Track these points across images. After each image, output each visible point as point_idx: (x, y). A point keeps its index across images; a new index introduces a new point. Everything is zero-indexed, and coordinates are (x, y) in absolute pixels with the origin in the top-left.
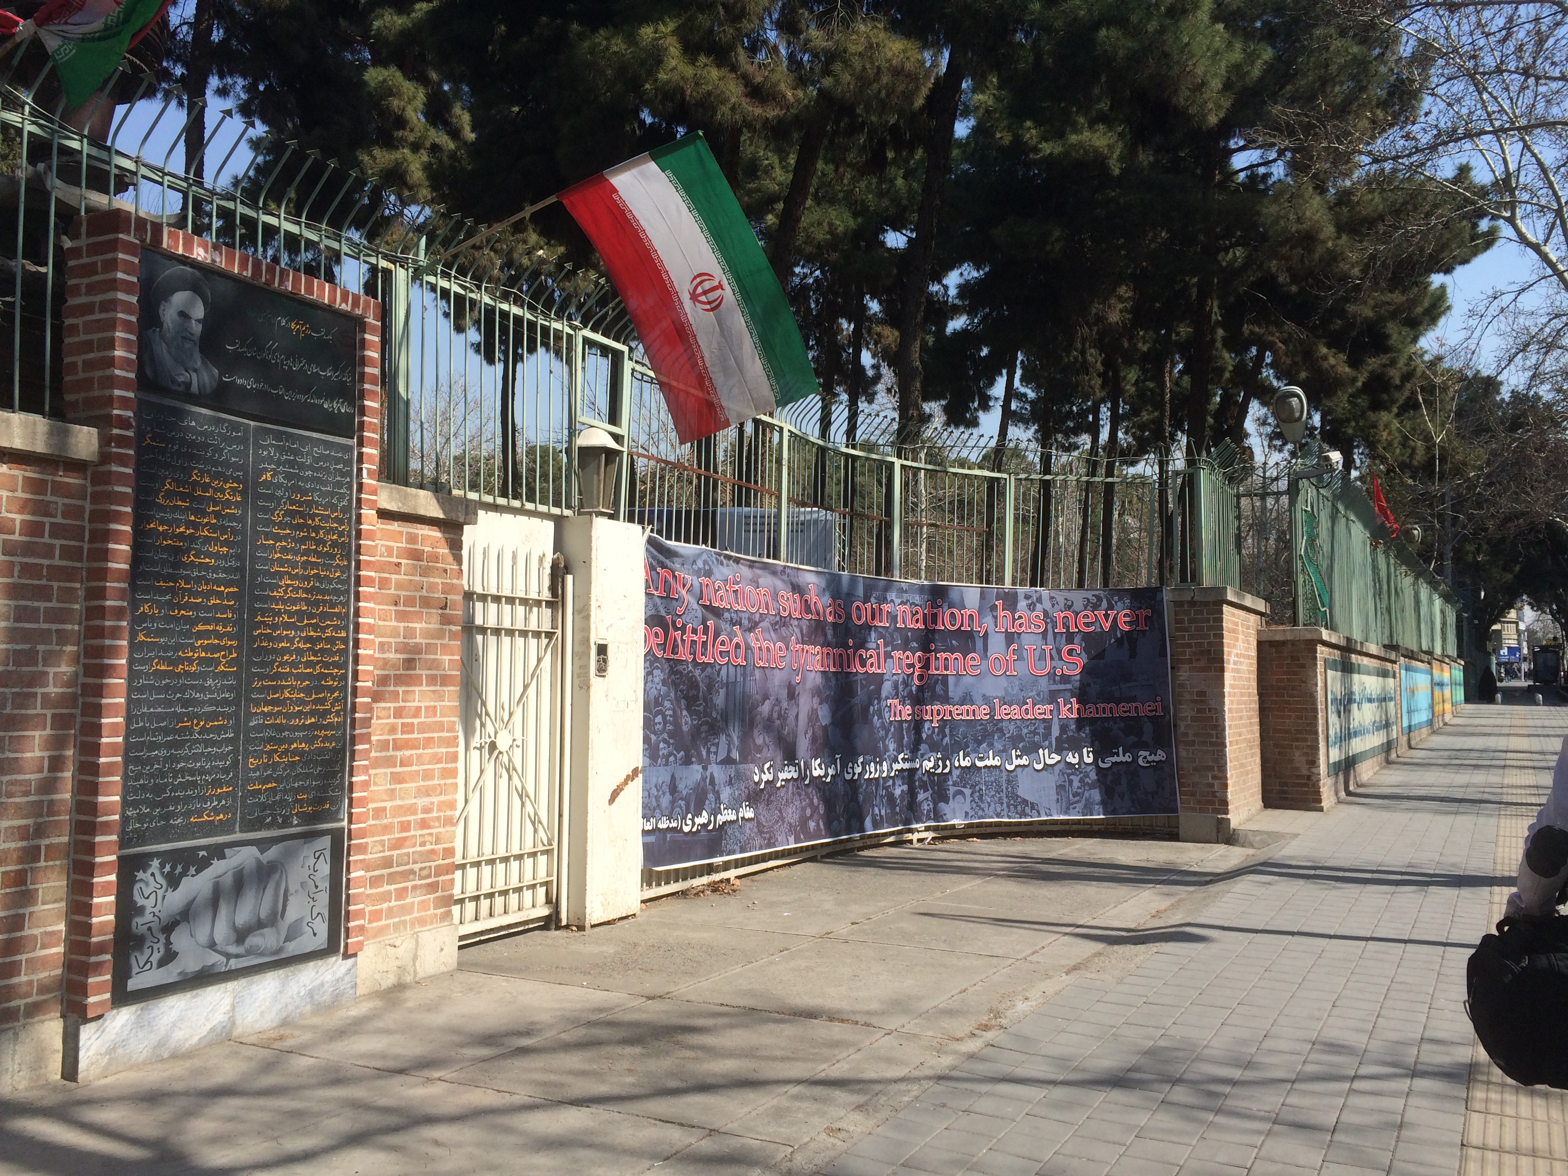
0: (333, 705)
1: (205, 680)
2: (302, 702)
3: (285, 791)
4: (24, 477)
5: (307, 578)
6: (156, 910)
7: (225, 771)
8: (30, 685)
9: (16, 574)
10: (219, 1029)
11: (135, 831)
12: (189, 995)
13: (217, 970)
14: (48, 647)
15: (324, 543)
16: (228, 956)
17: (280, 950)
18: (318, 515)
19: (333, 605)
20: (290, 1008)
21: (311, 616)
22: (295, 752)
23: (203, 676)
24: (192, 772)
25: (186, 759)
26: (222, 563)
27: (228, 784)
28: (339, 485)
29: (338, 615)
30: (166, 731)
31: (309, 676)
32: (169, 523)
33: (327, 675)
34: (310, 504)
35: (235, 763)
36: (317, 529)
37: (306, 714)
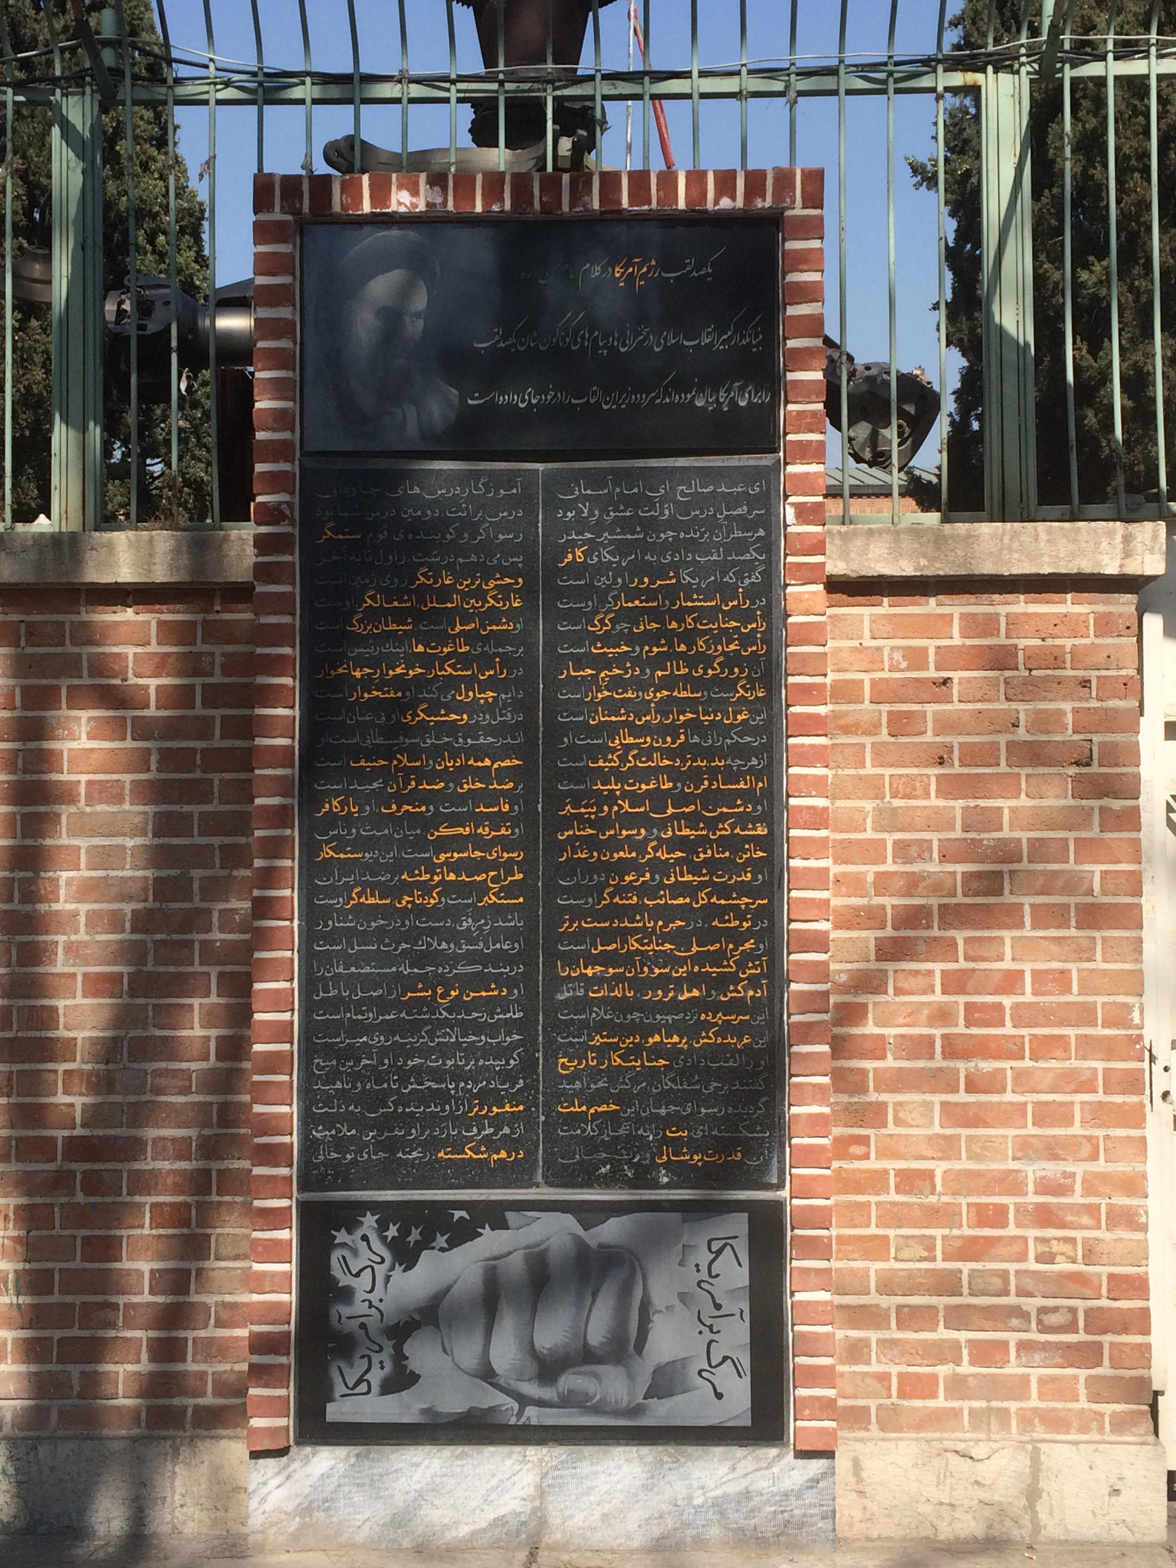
0: (741, 965)
1: (457, 920)
2: (669, 959)
3: (638, 1121)
4: (160, 623)
5: (673, 731)
6: (374, 1297)
7: (509, 1076)
8: (183, 930)
9: (153, 766)
10: (513, 1524)
11: (327, 1163)
12: (448, 1451)
13: (500, 1420)
14: (208, 873)
15: (707, 661)
16: (523, 1401)
17: (636, 1411)
18: (690, 610)
19: (732, 776)
20: (670, 1522)
21: (681, 800)
22: (657, 1051)
23: (455, 913)
24: (437, 1075)
25: (424, 1051)
26: (486, 719)
27: (514, 1099)
28: (742, 546)
29: (748, 796)
30: (383, 1006)
31: (684, 912)
32: (374, 664)
33: (725, 909)
34: (671, 593)
35: (528, 1065)
36: (689, 637)
37: (679, 982)
